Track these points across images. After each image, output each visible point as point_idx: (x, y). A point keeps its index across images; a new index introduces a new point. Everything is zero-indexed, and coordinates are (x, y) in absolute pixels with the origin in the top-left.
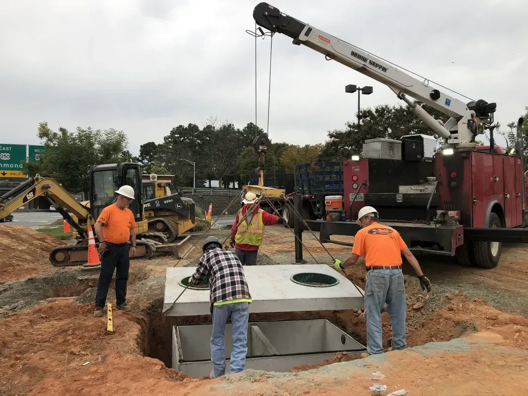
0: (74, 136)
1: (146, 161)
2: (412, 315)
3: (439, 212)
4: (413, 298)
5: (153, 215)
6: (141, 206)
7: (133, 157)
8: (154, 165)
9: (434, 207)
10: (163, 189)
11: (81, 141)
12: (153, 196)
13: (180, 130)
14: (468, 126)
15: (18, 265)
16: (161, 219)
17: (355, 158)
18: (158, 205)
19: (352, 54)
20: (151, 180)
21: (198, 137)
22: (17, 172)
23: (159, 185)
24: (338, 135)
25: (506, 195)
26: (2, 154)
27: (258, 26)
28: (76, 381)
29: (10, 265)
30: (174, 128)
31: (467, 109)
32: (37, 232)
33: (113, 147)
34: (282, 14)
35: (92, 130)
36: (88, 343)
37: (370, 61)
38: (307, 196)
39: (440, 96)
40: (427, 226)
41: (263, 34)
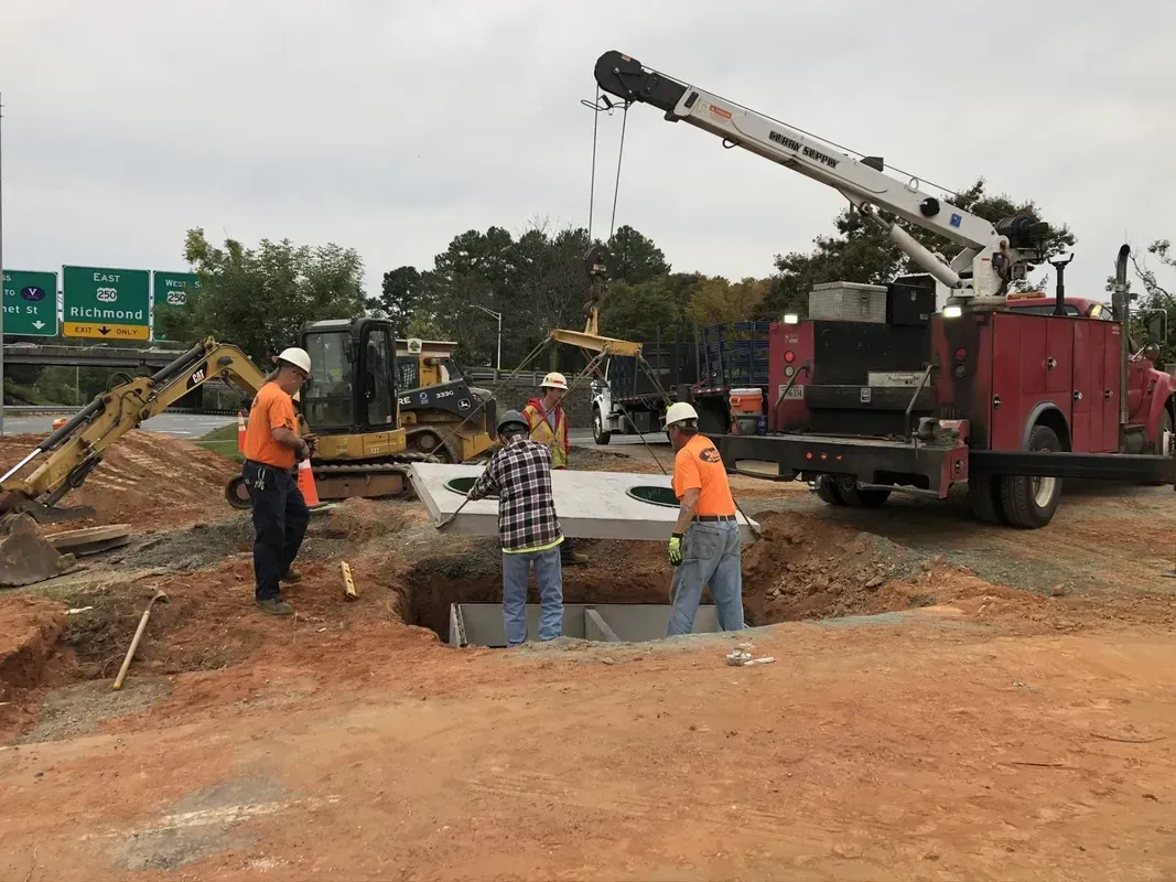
0: (255, 257)
1: (396, 309)
2: (861, 597)
3: (924, 420)
4: (869, 570)
5: (415, 421)
6: (394, 401)
7: (367, 298)
8: (413, 318)
9: (917, 413)
10: (434, 369)
11: (270, 268)
12: (415, 383)
13: (469, 242)
14: (993, 265)
15: (171, 504)
16: (431, 428)
17: (791, 319)
18: (424, 401)
19: (770, 137)
20: (410, 351)
21: (510, 258)
22: (130, 328)
23: (428, 362)
24: (797, 264)
25: (1077, 394)
26: (100, 289)
27: (602, 92)
28: (310, 647)
29: (156, 503)
30: (456, 238)
31: (993, 233)
32: (196, 448)
33: (336, 282)
34: (646, 70)
35: (290, 245)
36: (320, 609)
37: (806, 148)
38: (718, 389)
39: (938, 209)
40: (904, 446)
41: (610, 105)
